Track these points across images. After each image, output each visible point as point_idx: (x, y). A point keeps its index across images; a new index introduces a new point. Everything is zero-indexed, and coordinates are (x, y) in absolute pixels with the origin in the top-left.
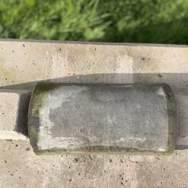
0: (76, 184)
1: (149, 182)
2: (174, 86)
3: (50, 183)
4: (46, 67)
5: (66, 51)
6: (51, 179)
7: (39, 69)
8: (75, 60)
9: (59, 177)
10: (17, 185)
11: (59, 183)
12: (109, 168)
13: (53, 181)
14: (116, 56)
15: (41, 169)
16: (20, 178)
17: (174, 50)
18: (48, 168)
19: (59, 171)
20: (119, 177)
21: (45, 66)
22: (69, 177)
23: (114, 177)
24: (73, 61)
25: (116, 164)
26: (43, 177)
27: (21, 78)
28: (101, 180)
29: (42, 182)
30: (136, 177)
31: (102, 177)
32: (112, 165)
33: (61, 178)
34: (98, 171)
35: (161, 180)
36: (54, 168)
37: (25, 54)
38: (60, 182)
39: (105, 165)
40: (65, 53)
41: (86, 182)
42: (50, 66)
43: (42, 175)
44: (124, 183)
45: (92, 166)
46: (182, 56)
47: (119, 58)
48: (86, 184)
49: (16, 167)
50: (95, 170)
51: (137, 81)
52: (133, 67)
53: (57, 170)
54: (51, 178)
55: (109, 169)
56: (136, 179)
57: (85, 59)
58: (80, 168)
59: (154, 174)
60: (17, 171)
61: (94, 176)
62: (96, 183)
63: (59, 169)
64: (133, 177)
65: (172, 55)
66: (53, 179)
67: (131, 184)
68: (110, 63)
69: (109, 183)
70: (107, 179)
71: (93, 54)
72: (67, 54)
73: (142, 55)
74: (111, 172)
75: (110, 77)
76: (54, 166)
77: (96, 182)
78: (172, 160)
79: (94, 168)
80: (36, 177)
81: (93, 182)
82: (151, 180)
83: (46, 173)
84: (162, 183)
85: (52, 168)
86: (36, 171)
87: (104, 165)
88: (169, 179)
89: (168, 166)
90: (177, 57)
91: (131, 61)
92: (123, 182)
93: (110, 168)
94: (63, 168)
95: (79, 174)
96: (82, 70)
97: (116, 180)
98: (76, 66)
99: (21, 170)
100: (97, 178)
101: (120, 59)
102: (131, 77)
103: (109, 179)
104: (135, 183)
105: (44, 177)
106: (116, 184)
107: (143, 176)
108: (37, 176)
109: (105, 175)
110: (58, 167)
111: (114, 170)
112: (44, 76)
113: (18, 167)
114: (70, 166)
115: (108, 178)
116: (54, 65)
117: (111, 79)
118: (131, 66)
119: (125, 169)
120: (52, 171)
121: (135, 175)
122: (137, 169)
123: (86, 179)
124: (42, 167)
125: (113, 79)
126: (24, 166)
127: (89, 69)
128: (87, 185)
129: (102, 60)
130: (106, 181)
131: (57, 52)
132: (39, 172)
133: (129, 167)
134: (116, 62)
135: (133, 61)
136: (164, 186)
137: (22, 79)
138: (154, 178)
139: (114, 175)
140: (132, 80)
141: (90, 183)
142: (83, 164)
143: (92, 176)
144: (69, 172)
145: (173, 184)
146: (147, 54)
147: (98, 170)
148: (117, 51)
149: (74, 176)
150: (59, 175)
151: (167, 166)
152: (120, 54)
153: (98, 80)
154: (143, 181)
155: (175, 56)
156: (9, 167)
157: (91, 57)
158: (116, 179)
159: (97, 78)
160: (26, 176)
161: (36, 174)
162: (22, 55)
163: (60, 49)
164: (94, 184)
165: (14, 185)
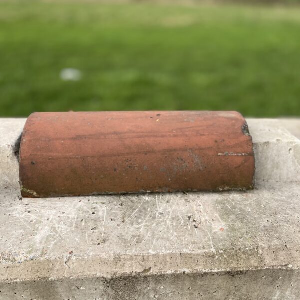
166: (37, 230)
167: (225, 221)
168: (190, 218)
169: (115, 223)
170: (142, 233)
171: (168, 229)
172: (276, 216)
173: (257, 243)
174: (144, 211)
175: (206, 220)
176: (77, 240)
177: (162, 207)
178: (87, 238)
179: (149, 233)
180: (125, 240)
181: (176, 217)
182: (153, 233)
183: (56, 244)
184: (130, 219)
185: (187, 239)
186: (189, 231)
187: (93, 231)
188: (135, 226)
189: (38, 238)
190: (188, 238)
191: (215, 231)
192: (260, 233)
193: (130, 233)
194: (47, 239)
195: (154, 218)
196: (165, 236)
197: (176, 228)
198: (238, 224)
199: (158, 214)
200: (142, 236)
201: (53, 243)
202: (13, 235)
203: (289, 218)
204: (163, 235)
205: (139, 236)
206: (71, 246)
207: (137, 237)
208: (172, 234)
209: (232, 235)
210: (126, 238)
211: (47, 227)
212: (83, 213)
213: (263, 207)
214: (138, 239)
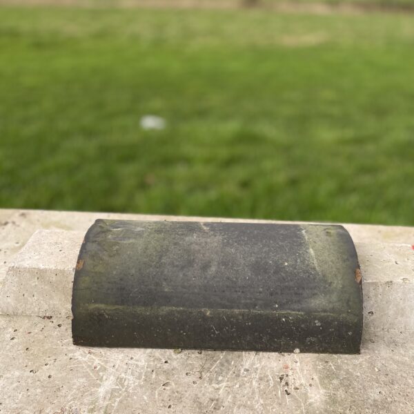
0: (177, 392)
1: (351, 391)
3: (117, 387)
6: (120, 381)
9: (139, 378)
10: (39, 391)
11: (139, 389)
12: (253, 364)
13: (126, 383)
15: (103, 364)
16: (50, 377)
18: (118, 362)
19: (143, 368)
20: (279, 380)
22: (163, 378)
23: (268, 381)
25: (269, 358)
26: (102, 377)
29: (100, 385)
30: (318, 381)
31: (240, 379)
32: (260, 360)
33: (145, 380)
34: (229, 369)
35: (379, 389)
36: (131, 362)
38: (141, 387)
39: (245, 359)
41: (202, 389)
43: (101, 374)
44: (292, 393)
45: (215, 361)
48: (203, 392)
49: (48, 359)
50: (223, 368)
53: (137, 366)
54: (121, 379)
55: (255, 367)
56: (319, 386)
58: (190, 364)
59: (358, 376)
60: (46, 365)
61: (220, 378)
62: (226, 390)
63: (142, 364)
64: (311, 381)
66: (125, 380)
67: (309, 395)
69: (257, 390)
70: (252, 384)
74: (259, 372)
76: (132, 358)
77: (226, 388)
78: (391, 355)
79: (222, 365)
80: (87, 376)
81: (218, 389)
82: (353, 388)
83: (111, 370)
84: (381, 393)
85: (126, 361)
86: (89, 366)
87: (242, 360)
88: (396, 387)
89: (387, 365)
92: (289, 391)
93: (258, 365)
94: (152, 363)
95: (187, 374)
97: (272, 385)
99: (56, 363)
100: (228, 381)
104: (319, 393)
105: (105, 377)
106: (274, 393)
107: (333, 379)
108: (91, 374)
109: (245, 377)
110: (141, 361)
111: (266, 368)
113: (52, 358)
114: (167, 360)
115: (254, 383)
119: (289, 367)
120: (125, 367)
121: (316, 377)
122: (318, 367)
123: (203, 383)
124: (105, 359)
126: (66, 357)
128: (204, 395)
130: (250, 388)
132: (95, 367)
133: (298, 364)
136: (389, 399)
138: (361, 385)
139: (267, 376)
141: (211, 389)
142: (197, 357)
143: (217, 378)
144: (164, 370)
145: (408, 396)
147: (230, 367)
149: (176, 376)
150: (140, 373)
151: (383, 364)
154: (336, 389)
156: (32, 357)
158: (272, 383)
160: (65, 374)
161: (89, 372)
164: (221, 391)
165: (32, 390)
166: (101, 380)
167: (325, 388)
168: (281, 379)
169: (190, 379)
170: (221, 396)
171: (253, 393)
172: (391, 385)
174: (226, 364)
175: (301, 385)
176: (145, 398)
177: (249, 361)
178: (157, 396)
179: (230, 396)
180: (200, 403)
181: (264, 376)
182: (235, 397)
183: (121, 402)
184: (208, 374)
185: (274, 410)
186: (278, 398)
187: (164, 387)
188: (214, 385)
189: (101, 391)
190: (276, 409)
191: (311, 401)
192: (367, 410)
193: (208, 394)
194: (112, 394)
195: (238, 376)
196: (249, 403)
197: (263, 394)
198: (341, 394)
199: (242, 371)
200: (221, 400)
201: (118, 400)
202: (74, 385)
203: (409, 390)
204: (246, 402)
205: (217, 400)
206: (138, 406)
207: (215, 402)
208: (257, 402)
209: (332, 409)
210: (201, 400)
211: (112, 378)
212: (154, 361)
213: (377, 370)
214: (216, 405)
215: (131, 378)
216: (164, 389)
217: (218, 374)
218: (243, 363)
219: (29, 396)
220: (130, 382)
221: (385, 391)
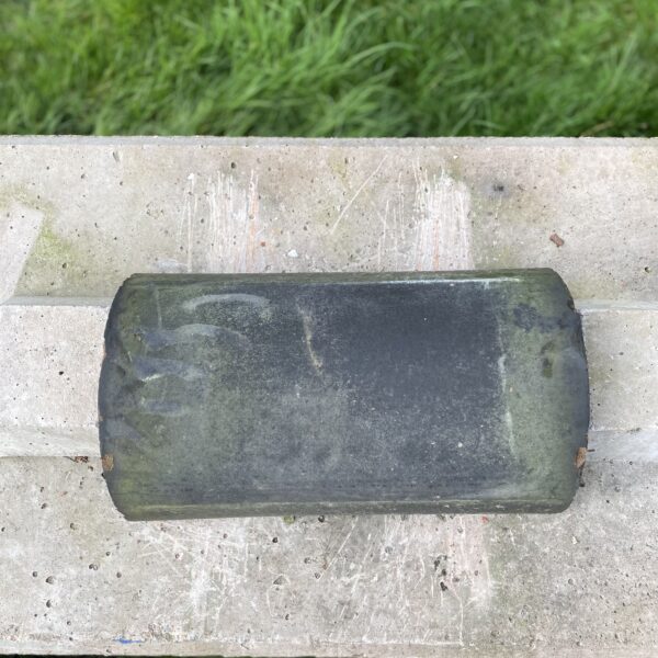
0: (295, 593)
1: (531, 581)
2: (606, 272)
3: (213, 589)
4: (189, 223)
5: (252, 172)
6: (216, 578)
7: (167, 232)
8: (281, 199)
9: (240, 572)
10: (111, 599)
11: (243, 590)
12: (399, 538)
13: (224, 583)
14: (413, 179)
15: (186, 549)
16: (119, 574)
17: (601, 155)
18: (207, 543)
19: (243, 554)
20: (433, 566)
21: (186, 221)
22: (271, 569)
23: (417, 569)
24: (275, 202)
25: (422, 525)
26: (190, 573)
27: (111, 260)
28: (376, 579)
29: (190, 587)
30: (487, 566)
31: (380, 567)
32: (408, 529)
33: (249, 575)
34: (364, 550)
35: (570, 574)
36: (225, 543)
37: (121, 183)
38: (246, 587)
39: (387, 529)
40: (249, 176)
41: (329, 585)
42: (202, 221)
43: (187, 566)
44: (449, 587)
45: (345, 535)
46: (629, 175)
47: (423, 185)
48: (329, 591)
49: (107, 543)
50: (356, 547)
51: (484, 260)
52: (469, 215)
53: (235, 551)
54: (216, 575)
55: (401, 543)
56: (488, 573)
57: (313, 194)
58: (309, 542)
59: (545, 554)
60: (108, 555)
61: (352, 566)
62: (361, 587)
63: (241, 545)
64: (478, 565)
65: (598, 172)
66: (222, 577)
67: (473, 590)
68: (395, 204)
69: (402, 585)
70: (395, 574)
71: (339, 176)
72: (254, 181)
73: (498, 175)
74: (406, 552)
75: (395, 248)
76: (225, 536)
77: (361, 584)
78: (602, 511)
79: (354, 541)
80: (168, 572)
81: (350, 585)
82: (534, 575)
83: (200, 559)
84: (570, 582)
85: (218, 542)
86: (168, 555)
87: (383, 531)
88: (594, 571)
89: (591, 530)
90: (611, 178)
91: (462, 196)
92: (446, 584)
93: (405, 540)
94: (254, 544)
95: (306, 561)
96: (305, 229)
97: (423, 575)
98: (286, 216)
99: (120, 551)
100: (362, 571)
101: (426, 190)
102: (463, 246)
103: (400, 574)
104: (486, 585)
105: (193, 574)
106: (425, 589)
107: (509, 561)
108: (174, 568)
109: (387, 562)
110: (238, 541)
111: (417, 546)
112: (184, 251)
113: (112, 542)
114: (276, 536)
115: (398, 572)
116: (215, 215)
117: (400, 254)
118: (464, 211)
119: (450, 541)
120: (219, 553)
121: (485, 559)
122: (492, 539)
123: (328, 576)
124: (188, 539)
125: (405, 256)
126: (131, 540)
127: (327, 225)
128: (331, 596)
129: (367, 194)
130: (393, 581)
131: (223, 175)
132: (177, 556)
133: (463, 535)
134: (413, 202)
135: (468, 197)
136: (579, 592)
137: (114, 263)
138: (546, 569)
139: (418, 560)
140: (466, 258)
141: (340, 586)
142: (318, 528)
143: (347, 565)
144: (274, 555)
145: (606, 584)
146: (513, 172)
147: (366, 546)
148: (415, 165)
149: (290, 565)
150: (241, 563)
151: (586, 530)
152: (426, 176)
153: (358, 261)
154: (510, 578)
155: (607, 176)
156: (83, 541)
157: (333, 187)
158: (423, 571)
159: (355, 254)
160: (137, 570)
161: (170, 564)
162: (110, 186)
163: (233, 166)
164: (353, 590)
165: (101, 598)
166: (189, 577)
167: (496, 577)
168: (437, 563)
169: (311, 569)
170: (354, 597)
171: (397, 590)
172: (588, 568)
173: (533, 633)
174: (360, 540)
175: (464, 573)
176: (254, 605)
177: (392, 532)
178: (268, 602)
179: (366, 597)
180: (327, 610)
181: (413, 560)
182: (372, 598)
183: (223, 613)
184: (335, 560)
185: (423, 617)
186: (430, 597)
187: (276, 586)
188: (343, 579)
189: (195, 595)
190: (427, 615)
191: (473, 599)
192: (545, 611)
193: (336, 595)
194: (208, 600)
196: (390, 606)
197: (410, 589)
198: (516, 586)
199: (383, 552)
200: (353, 604)
201: (218, 609)
202: (154, 588)
204: (387, 605)
205: (349, 604)
206: (246, 618)
207: (346, 607)
208: (402, 604)
209: (499, 611)
210: (328, 605)
211: (203, 573)
212: (257, 539)
213: (575, 542)
214: (347, 611)
215: (229, 572)
216: (277, 589)
217: (350, 558)
218: (385, 537)
219: (101, 608)
220: (230, 580)
221: (577, 578)
